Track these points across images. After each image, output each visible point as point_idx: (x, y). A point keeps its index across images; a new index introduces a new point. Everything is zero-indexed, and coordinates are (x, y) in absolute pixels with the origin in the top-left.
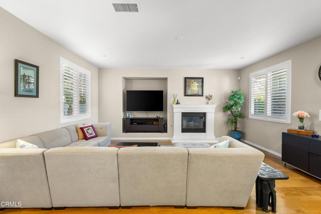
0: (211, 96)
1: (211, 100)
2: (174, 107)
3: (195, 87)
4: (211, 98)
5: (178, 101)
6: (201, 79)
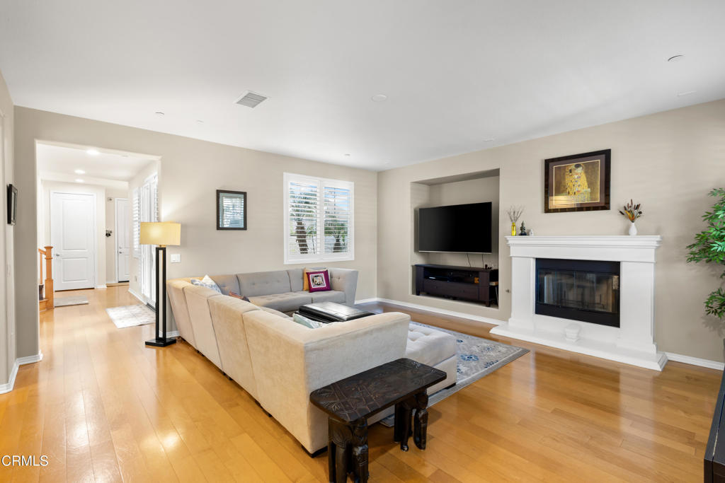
0: (637, 207)
1: (637, 220)
2: (510, 242)
3: (580, 184)
4: (636, 212)
5: (522, 228)
6: (604, 156)
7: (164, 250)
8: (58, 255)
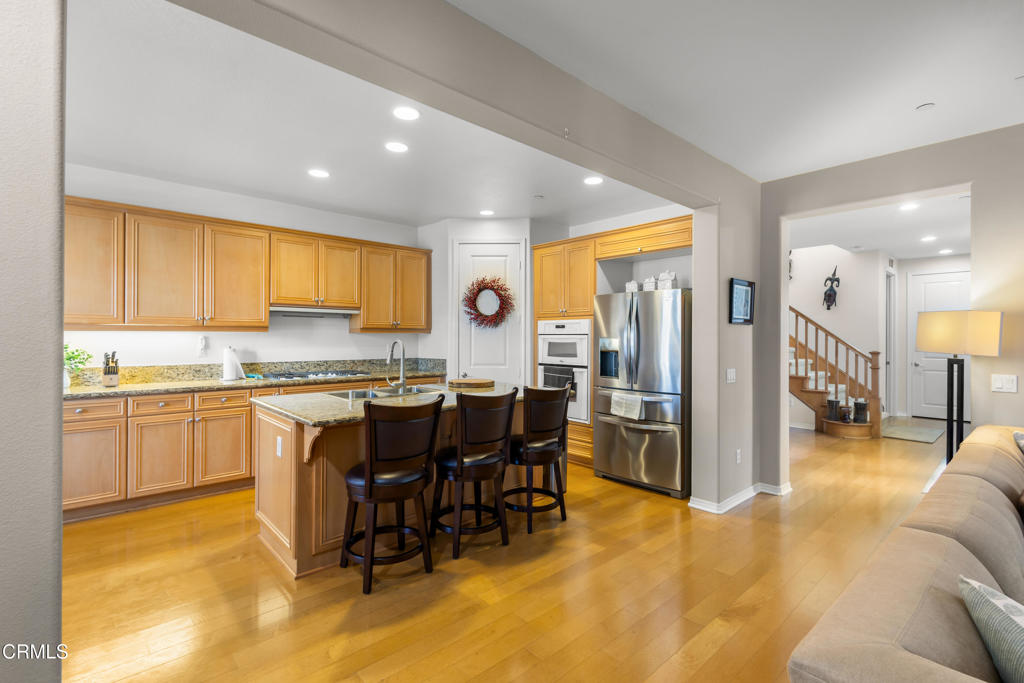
7: (961, 363)
8: (916, 365)
